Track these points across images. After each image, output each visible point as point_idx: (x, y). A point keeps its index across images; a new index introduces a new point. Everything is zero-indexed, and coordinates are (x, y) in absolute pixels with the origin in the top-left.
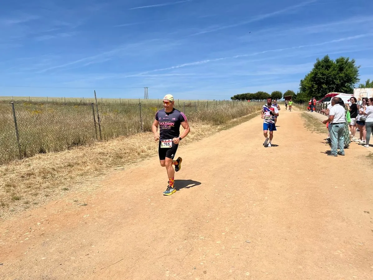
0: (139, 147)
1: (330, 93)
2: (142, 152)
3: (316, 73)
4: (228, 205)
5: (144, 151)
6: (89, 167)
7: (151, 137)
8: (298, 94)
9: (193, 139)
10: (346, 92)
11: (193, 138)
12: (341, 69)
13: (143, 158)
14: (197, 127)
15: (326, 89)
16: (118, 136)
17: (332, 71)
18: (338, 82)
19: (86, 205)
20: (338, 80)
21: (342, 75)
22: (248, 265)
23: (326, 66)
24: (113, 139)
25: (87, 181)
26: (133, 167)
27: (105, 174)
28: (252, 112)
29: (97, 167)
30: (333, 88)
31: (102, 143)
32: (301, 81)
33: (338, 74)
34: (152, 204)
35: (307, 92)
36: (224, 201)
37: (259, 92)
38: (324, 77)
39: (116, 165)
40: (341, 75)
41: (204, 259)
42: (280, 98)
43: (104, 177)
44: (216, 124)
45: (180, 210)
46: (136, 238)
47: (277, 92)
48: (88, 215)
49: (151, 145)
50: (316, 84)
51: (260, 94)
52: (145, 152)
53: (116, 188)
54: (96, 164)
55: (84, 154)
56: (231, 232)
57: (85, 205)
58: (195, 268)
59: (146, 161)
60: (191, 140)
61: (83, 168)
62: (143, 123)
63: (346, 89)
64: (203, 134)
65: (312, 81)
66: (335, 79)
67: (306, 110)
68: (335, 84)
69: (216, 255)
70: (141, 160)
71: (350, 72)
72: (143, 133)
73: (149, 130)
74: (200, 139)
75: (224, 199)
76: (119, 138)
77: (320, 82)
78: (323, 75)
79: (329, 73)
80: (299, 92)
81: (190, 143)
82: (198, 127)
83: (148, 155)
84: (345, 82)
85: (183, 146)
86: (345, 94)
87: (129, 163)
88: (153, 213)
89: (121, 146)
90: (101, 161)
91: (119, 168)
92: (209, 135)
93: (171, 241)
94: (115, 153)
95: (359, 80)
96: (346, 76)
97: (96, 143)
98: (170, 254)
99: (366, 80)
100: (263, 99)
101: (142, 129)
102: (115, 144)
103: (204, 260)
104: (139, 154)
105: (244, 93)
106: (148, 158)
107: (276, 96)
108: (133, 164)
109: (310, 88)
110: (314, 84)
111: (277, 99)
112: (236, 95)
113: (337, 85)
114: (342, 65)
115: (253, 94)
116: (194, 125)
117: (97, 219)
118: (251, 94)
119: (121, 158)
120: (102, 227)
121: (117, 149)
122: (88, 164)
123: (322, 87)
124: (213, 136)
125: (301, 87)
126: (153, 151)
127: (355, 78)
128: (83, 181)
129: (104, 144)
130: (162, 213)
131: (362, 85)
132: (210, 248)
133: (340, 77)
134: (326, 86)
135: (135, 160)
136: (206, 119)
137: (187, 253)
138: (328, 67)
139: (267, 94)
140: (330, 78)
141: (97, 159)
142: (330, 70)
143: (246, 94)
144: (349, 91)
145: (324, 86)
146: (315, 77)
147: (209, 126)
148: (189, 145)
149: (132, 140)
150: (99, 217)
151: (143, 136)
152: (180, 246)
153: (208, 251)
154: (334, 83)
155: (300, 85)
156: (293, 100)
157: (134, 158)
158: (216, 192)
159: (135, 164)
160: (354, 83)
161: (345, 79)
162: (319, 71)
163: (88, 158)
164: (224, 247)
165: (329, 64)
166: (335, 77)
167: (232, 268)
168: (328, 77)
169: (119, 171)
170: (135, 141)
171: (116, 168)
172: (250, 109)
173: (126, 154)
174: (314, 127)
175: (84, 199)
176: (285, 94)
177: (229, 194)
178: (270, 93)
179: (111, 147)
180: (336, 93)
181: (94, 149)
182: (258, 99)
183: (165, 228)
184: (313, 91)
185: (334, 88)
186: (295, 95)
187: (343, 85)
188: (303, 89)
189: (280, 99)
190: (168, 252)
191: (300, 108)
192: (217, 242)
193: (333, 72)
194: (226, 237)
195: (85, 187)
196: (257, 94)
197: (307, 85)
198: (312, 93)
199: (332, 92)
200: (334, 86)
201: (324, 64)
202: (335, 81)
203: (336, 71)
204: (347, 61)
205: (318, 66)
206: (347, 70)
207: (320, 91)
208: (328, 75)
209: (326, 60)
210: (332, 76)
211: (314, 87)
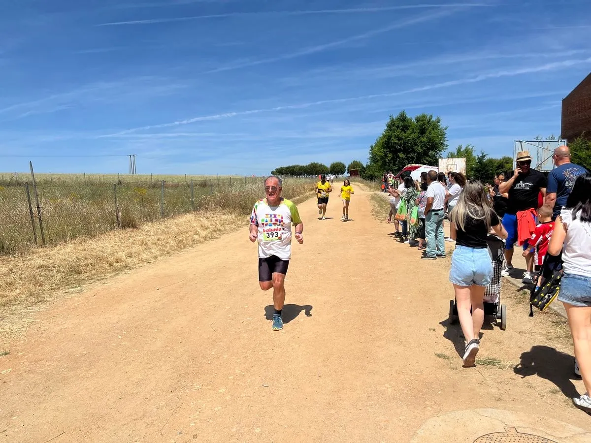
0: (113, 255)
1: (409, 165)
2: (117, 262)
3: (389, 136)
4: (244, 335)
5: (121, 259)
6: (18, 291)
7: (134, 237)
8: (368, 166)
9: (205, 237)
10: (431, 164)
11: (206, 235)
12: (423, 131)
13: (117, 271)
14: (213, 219)
15: (403, 159)
16: (76, 237)
17: (411, 133)
18: (419, 149)
19: (8, 353)
20: (419, 147)
21: (424, 139)
22: (261, 418)
23: (402, 126)
24: (65, 241)
25: (13, 314)
26: (98, 286)
27: (46, 301)
28: (301, 193)
29: (33, 290)
30: (413, 158)
31: (45, 249)
32: (372, 147)
33: (419, 137)
34: (123, 344)
35: (380, 163)
36: (239, 329)
37: (312, 164)
38: (400, 142)
39: (68, 285)
40: (423, 139)
41: (197, 417)
42: (342, 172)
43: (43, 306)
44: (244, 214)
45: (169, 348)
46: (91, 398)
47: (339, 163)
48: (10, 369)
49: (133, 250)
50: (390, 152)
51: (314, 166)
52: (122, 261)
53: (64, 323)
54: (31, 286)
55: (11, 270)
56: (244, 374)
57: (6, 354)
58: (181, 433)
59: (122, 276)
60: (202, 240)
61: (7, 293)
62: (120, 215)
63: (430, 159)
64: (223, 229)
65: (384, 148)
66: (416, 145)
67: (378, 189)
68: (416, 152)
69: (216, 409)
70: (113, 274)
71: (434, 135)
72: (121, 231)
73: (130, 225)
74: (216, 238)
75: (240, 327)
76: (76, 241)
77: (396, 149)
78: (399, 139)
79: (407, 137)
80: (369, 164)
81: (198, 245)
82: (215, 218)
83: (125, 267)
84: (429, 149)
85: (188, 250)
86: (429, 166)
87: (92, 281)
88: (124, 357)
89: (81, 255)
90: (42, 280)
91: (73, 289)
92: (232, 230)
93: (147, 397)
94: (68, 266)
95: (447, 146)
96: (430, 140)
97: (35, 250)
98: (144, 416)
99: (457, 148)
100: (318, 174)
101: (118, 224)
102: (69, 250)
103: (197, 419)
104: (111, 265)
105: (291, 165)
106: (127, 270)
107: (337, 169)
108: (98, 282)
109: (382, 158)
110: (387, 151)
111: (338, 175)
112: (279, 167)
113: (418, 153)
114: (423, 125)
115: (303, 166)
116: (208, 215)
117: (24, 374)
118: (301, 166)
119: (79, 273)
120: (32, 386)
121: (72, 259)
122: (17, 285)
123: (398, 157)
124: (238, 232)
125: (371, 155)
126: (135, 259)
127: (442, 144)
128: (5, 314)
129: (48, 251)
130: (138, 356)
131: (451, 153)
132: (208, 400)
133: (421, 142)
134: (404, 155)
135: (103, 275)
136: (228, 206)
137: (172, 411)
138: (405, 128)
139: (324, 166)
140: (408, 143)
141: (34, 276)
142: (408, 132)
143: (294, 167)
144: (434, 162)
145: (401, 155)
146: (389, 143)
147: (233, 216)
148: (198, 248)
149: (101, 244)
150: (30, 371)
151: (120, 236)
152: (162, 402)
153: (204, 405)
154: (414, 151)
155: (370, 153)
156: (360, 175)
157: (102, 273)
158: (229, 317)
159: (103, 281)
160: (440, 151)
161: (429, 145)
162: (393, 134)
163: (17, 276)
164: (230, 397)
165: (406, 124)
166: (415, 143)
167: (237, 425)
168: (405, 143)
169: (73, 295)
170: (105, 245)
171: (67, 291)
172: (298, 190)
173: (88, 265)
174: (385, 215)
175: (6, 345)
176: (350, 167)
177: (248, 318)
178: (328, 164)
179: (61, 256)
180: (417, 165)
181: (29, 260)
182: (312, 175)
183: (140, 378)
184: (387, 163)
186: (363, 168)
187: (426, 154)
188: (374, 159)
189: (342, 174)
190: (140, 415)
191: (370, 187)
192: (220, 391)
193: (413, 135)
194: (234, 383)
195: (9, 324)
196: (309, 165)
197: (379, 153)
198: (386, 165)
199: (413, 163)
200: (415, 155)
201: (400, 124)
202: (415, 147)
203: (416, 134)
204: (430, 120)
205: (391, 126)
206: (430, 133)
207: (397, 163)
208: (405, 139)
209: (403, 118)
210: (411, 141)
211: (388, 156)
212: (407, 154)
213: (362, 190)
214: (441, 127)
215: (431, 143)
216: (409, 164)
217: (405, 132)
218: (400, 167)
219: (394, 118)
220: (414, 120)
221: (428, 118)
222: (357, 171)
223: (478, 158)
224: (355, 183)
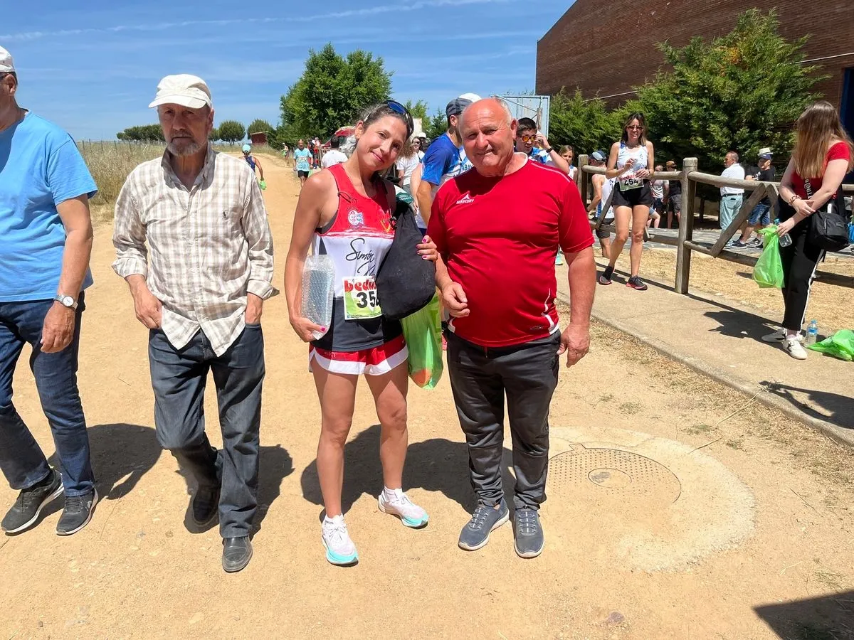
3: (311, 82)
8: (280, 129)
12: (359, 78)
15: (333, 118)
17: (343, 79)
18: (356, 104)
20: (357, 101)
21: (363, 89)
23: (330, 68)
30: (347, 117)
32: (282, 99)
33: (354, 86)
35: (298, 124)
38: (328, 91)
40: (360, 89)
42: (240, 138)
50: (314, 107)
65: (306, 100)
66: (350, 98)
68: (351, 108)
71: (376, 84)
77: (323, 102)
78: (327, 87)
79: (337, 85)
80: (281, 125)
96: (370, 91)
105: (151, 124)
107: (231, 133)
109: (302, 115)
110: (309, 106)
111: (233, 141)
112: (130, 127)
114: (360, 68)
123: (326, 114)
125: (282, 112)
133: (358, 93)
134: (335, 112)
138: (333, 71)
140: (340, 94)
142: (339, 77)
145: (331, 112)
146: (311, 92)
154: (348, 106)
155: (281, 109)
156: (270, 143)
161: (369, 98)
162: (317, 79)
165: (335, 64)
166: (349, 94)
168: (335, 93)
176: (250, 129)
184: (311, 123)
185: (349, 118)
186: (274, 132)
188: (290, 118)
189: (240, 140)
193: (345, 82)
197: (297, 108)
198: (308, 127)
199: (347, 125)
200: (350, 113)
201: (325, 64)
202: (349, 101)
203: (351, 81)
204: (368, 60)
205: (313, 66)
206: (370, 80)
207: (325, 124)
208: (335, 87)
209: (329, 56)
210: (344, 91)
211: (311, 114)
212: (339, 112)
213: (277, 165)
214: (383, 71)
215: (372, 95)
216: (342, 126)
217: (334, 77)
218: (329, 131)
219: (317, 55)
220: (346, 60)
221: (366, 57)
222: (262, 136)
223: (435, 119)
224: (262, 154)
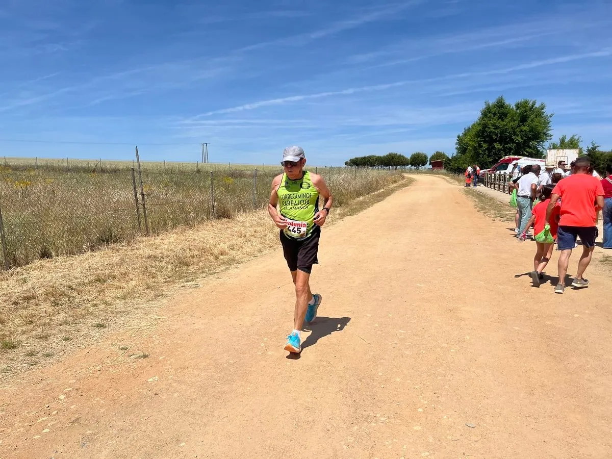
1: (506, 157)
3: (484, 124)
10: (531, 155)
12: (524, 119)
15: (499, 150)
16: (176, 227)
17: (509, 122)
18: (519, 139)
20: (519, 137)
21: (526, 128)
23: (500, 114)
30: (510, 149)
32: (459, 137)
33: (519, 126)
35: (469, 154)
37: (390, 155)
38: (497, 130)
40: (524, 128)
42: (424, 164)
50: (484, 142)
51: (392, 157)
62: (215, 204)
63: (530, 150)
65: (479, 137)
66: (515, 135)
68: (515, 142)
71: (537, 124)
72: (217, 221)
77: (492, 138)
78: (497, 127)
79: (504, 126)
80: (454, 155)
84: (530, 139)
86: (529, 159)
95: (551, 136)
96: (532, 129)
99: (561, 137)
100: (397, 166)
101: (214, 214)
107: (418, 161)
109: (474, 148)
110: (481, 141)
111: (419, 166)
113: (518, 144)
114: (525, 112)
118: (378, 157)
123: (494, 147)
125: (458, 146)
127: (545, 133)
131: (553, 144)
133: (521, 131)
134: (501, 145)
138: (503, 116)
139: (404, 157)
140: (506, 132)
142: (507, 120)
144: (535, 154)
145: (497, 145)
146: (484, 131)
154: (512, 141)
155: (457, 143)
156: (445, 167)
160: (543, 141)
161: (530, 134)
162: (489, 122)
165: (505, 111)
166: (514, 132)
168: (502, 132)
176: (432, 158)
178: (408, 156)
182: (389, 166)
184: (480, 154)
185: (512, 149)
186: (448, 159)
187: (526, 144)
188: (462, 149)
189: (424, 166)
193: (511, 124)
197: (471, 143)
199: (510, 155)
200: (513, 146)
201: (498, 111)
202: (513, 137)
203: (516, 122)
204: (533, 106)
205: (487, 113)
206: (532, 121)
207: (492, 154)
209: (500, 105)
210: (510, 129)
211: (482, 147)
213: (451, 183)
214: (545, 114)
215: (533, 132)
216: (506, 155)
218: (495, 159)
219: (491, 104)
220: (513, 107)
221: (531, 104)
222: (439, 163)
223: (588, 150)
224: (439, 176)
